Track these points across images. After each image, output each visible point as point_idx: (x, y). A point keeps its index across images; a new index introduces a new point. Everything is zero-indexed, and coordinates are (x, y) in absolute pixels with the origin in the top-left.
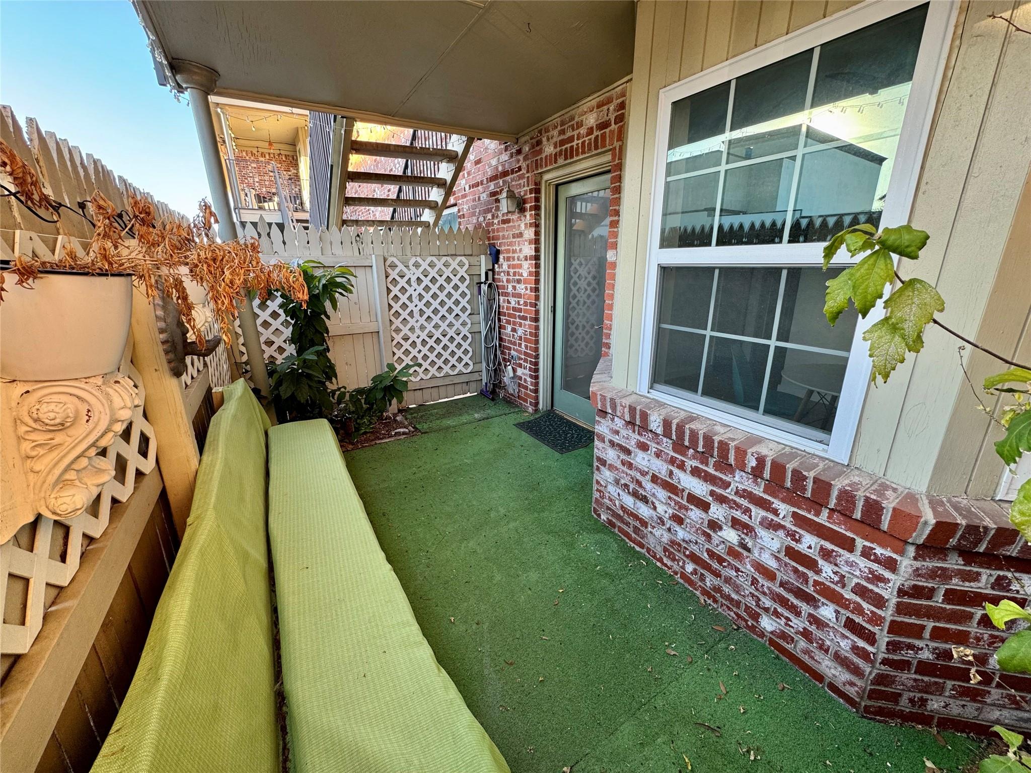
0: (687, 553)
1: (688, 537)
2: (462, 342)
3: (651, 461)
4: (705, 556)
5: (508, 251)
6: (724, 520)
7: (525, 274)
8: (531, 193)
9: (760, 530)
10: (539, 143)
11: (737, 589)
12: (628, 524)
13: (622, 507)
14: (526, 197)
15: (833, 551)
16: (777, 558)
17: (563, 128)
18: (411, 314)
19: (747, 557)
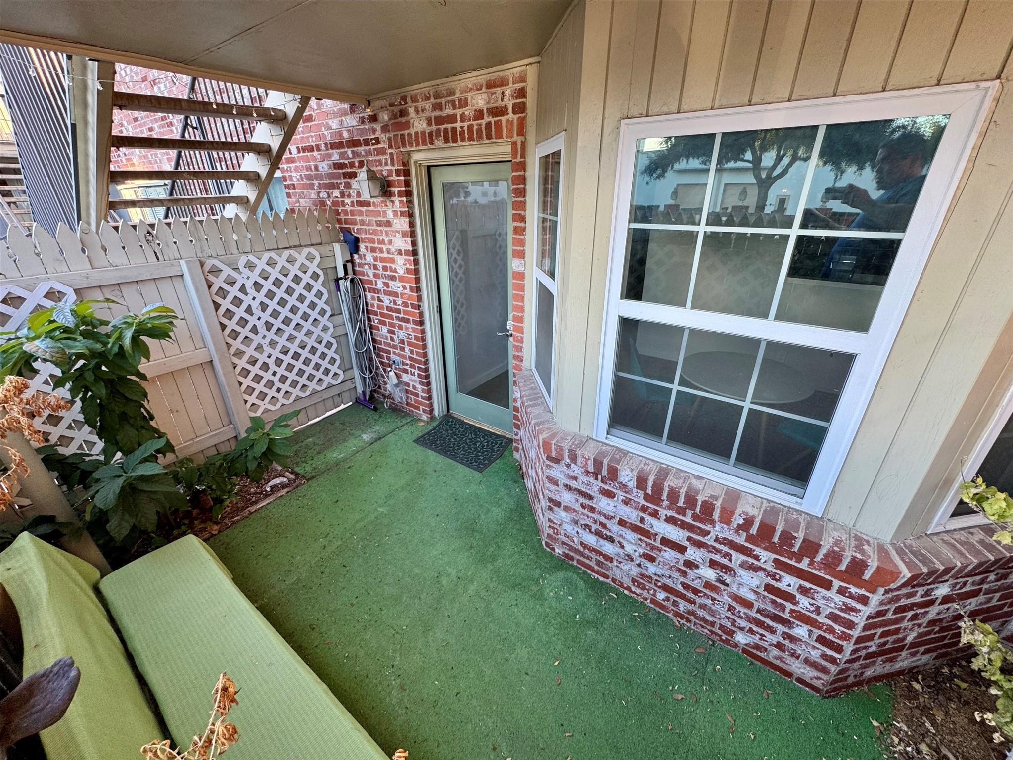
0: (659, 584)
1: (660, 572)
2: (326, 351)
3: (619, 507)
4: (680, 588)
5: (372, 241)
6: (701, 561)
7: (401, 271)
8: (398, 175)
9: (740, 571)
10: (403, 113)
11: (713, 613)
12: (588, 558)
13: (582, 544)
14: (391, 178)
15: (811, 589)
16: (755, 592)
17: (438, 101)
18: (254, 330)
19: (725, 590)
